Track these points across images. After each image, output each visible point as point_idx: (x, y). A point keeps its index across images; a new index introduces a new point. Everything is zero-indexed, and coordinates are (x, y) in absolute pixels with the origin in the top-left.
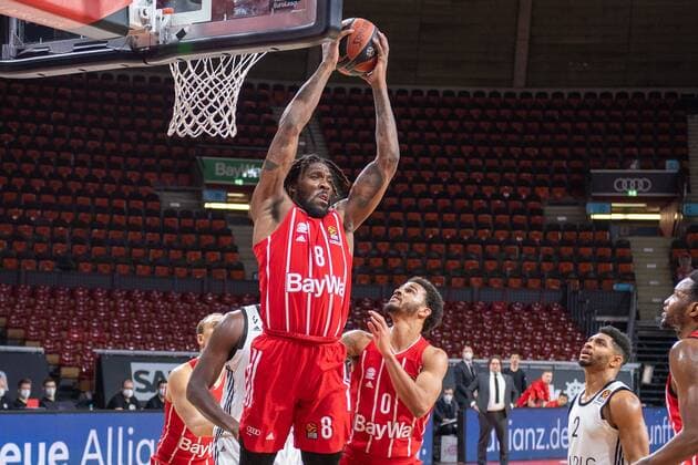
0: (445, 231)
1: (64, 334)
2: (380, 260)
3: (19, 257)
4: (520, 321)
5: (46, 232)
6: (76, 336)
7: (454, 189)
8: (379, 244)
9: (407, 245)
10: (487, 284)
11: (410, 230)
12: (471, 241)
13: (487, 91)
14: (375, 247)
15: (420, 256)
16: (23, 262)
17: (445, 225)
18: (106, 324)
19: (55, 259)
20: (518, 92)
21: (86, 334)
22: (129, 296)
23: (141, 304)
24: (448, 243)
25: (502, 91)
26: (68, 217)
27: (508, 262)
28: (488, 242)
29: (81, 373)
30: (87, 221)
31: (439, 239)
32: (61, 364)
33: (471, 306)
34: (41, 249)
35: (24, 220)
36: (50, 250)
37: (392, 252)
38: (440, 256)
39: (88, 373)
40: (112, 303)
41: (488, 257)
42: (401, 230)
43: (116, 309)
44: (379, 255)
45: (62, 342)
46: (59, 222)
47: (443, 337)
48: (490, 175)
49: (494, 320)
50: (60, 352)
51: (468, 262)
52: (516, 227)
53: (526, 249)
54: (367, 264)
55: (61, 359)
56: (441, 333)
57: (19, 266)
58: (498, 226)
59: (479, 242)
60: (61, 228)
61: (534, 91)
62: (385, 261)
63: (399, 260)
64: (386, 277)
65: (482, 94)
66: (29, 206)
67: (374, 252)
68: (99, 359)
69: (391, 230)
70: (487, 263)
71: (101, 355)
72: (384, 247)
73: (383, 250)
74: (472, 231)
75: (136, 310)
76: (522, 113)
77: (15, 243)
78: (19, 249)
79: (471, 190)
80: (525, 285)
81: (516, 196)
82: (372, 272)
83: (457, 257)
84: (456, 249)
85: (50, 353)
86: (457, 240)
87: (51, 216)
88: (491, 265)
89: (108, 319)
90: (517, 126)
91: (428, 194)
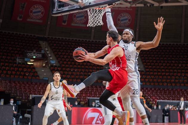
0: (166, 73)
1: (81, 95)
2: (152, 80)
3: (73, 79)
4: (184, 93)
5: (79, 73)
6: (84, 95)
7: (168, 64)
8: (152, 76)
9: (158, 76)
10: (176, 85)
11: (158, 73)
12: (172, 75)
13: (175, 44)
14: (150, 77)
15: (161, 79)
16: (74, 80)
17: (166, 72)
18: (91, 93)
19: (80, 79)
20: (182, 44)
21: (86, 95)
22: (96, 87)
23: (99, 89)
24: (167, 76)
25: (179, 44)
26: (83, 70)
27: (181, 80)
28: (176, 76)
29: (85, 103)
30: (87, 71)
31: (165, 75)
32: (81, 101)
33: (172, 90)
34: (77, 77)
35: (74, 71)
36: (79, 77)
37: (154, 78)
38: (165, 79)
39: (86, 103)
40: (92, 89)
41: (176, 79)
42: (156, 73)
43: (93, 90)
44: (151, 79)
45: (81, 96)
46: (81, 71)
47: (166, 96)
48: (176, 61)
49: (178, 93)
50: (80, 99)
51: (172, 80)
52: (182, 72)
53: (185, 77)
54: (149, 80)
55: (81, 100)
56: (165, 95)
57: (72, 81)
58: (178, 72)
59: (174, 76)
60: (82, 73)
61: (186, 44)
62: (153, 80)
63: (156, 80)
64: (153, 83)
65: (174, 44)
66: (75, 68)
67: (150, 78)
68: (89, 100)
69: (154, 73)
70: (176, 80)
71: (89, 99)
72: (153, 77)
73: (153, 78)
74: (172, 74)
75: (97, 90)
76: (183, 48)
77: (72, 76)
78: (73, 77)
79: (172, 65)
80: (185, 85)
81: (182, 66)
82: (150, 82)
83: (169, 79)
84: (169, 77)
85: (78, 99)
86: (169, 75)
87: (80, 70)
88: (177, 81)
89: (91, 92)
90: (182, 51)
91: (162, 66)
